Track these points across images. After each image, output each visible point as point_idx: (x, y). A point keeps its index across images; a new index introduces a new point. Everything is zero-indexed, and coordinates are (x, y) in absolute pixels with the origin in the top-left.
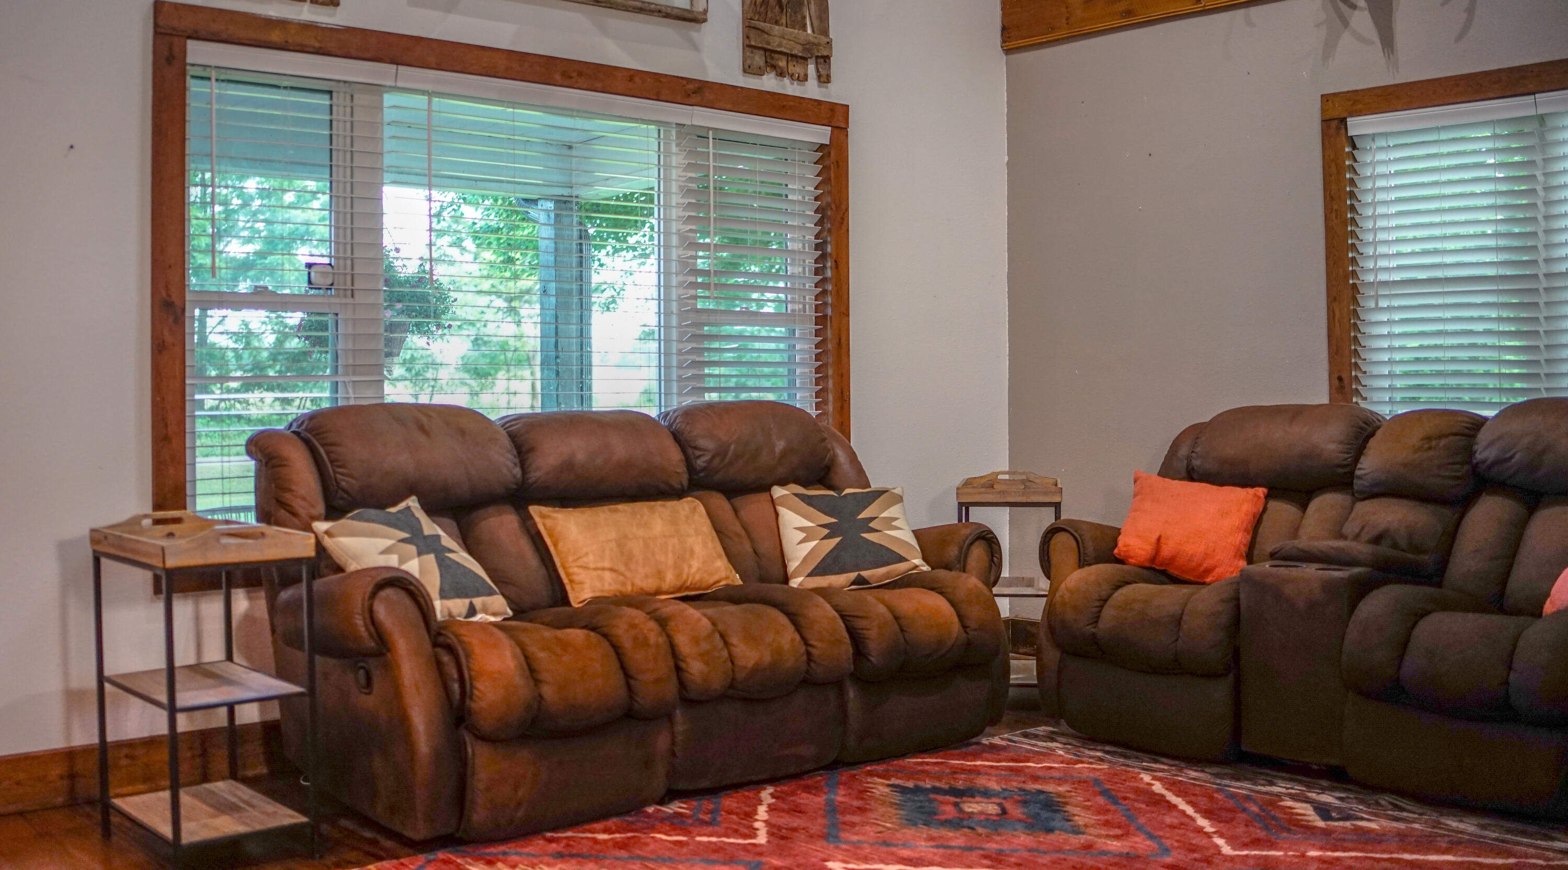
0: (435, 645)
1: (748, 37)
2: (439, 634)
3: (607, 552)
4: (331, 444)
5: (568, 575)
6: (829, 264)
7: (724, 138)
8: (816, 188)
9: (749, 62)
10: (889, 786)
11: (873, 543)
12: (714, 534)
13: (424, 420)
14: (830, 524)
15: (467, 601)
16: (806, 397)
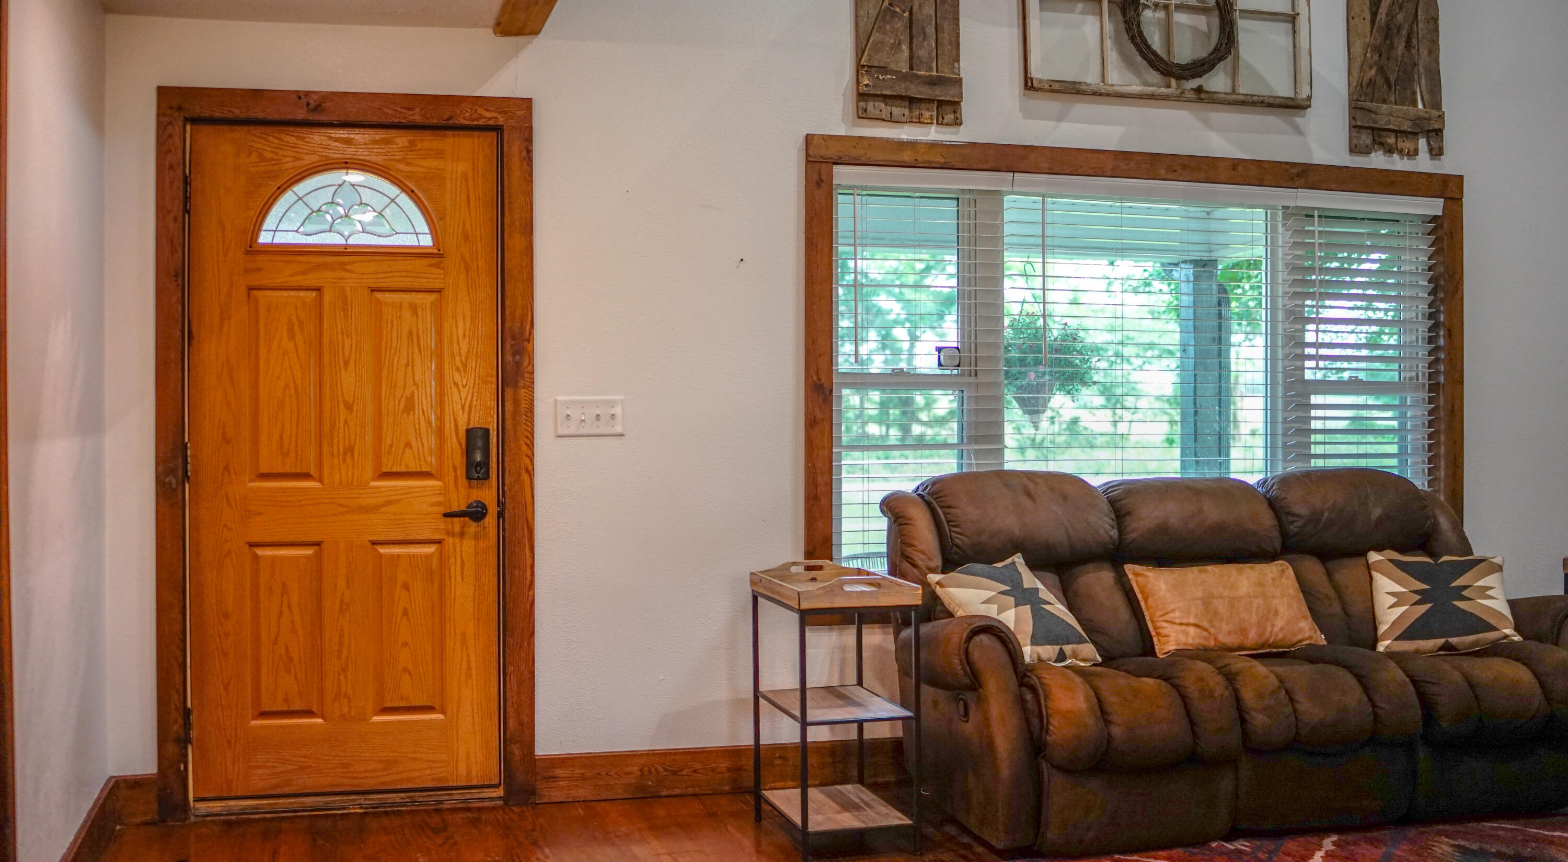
0: (1021, 684)
1: (1354, 118)
2: (1025, 675)
3: (1193, 609)
4: (949, 507)
5: (1155, 628)
6: (1442, 333)
7: (1329, 217)
8: (1429, 259)
9: (1355, 141)
10: (1453, 846)
11: (1463, 610)
12: (1301, 595)
13: (1031, 486)
14: (1423, 590)
15: (1057, 648)
16: (1418, 463)
